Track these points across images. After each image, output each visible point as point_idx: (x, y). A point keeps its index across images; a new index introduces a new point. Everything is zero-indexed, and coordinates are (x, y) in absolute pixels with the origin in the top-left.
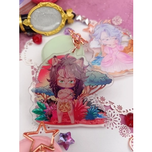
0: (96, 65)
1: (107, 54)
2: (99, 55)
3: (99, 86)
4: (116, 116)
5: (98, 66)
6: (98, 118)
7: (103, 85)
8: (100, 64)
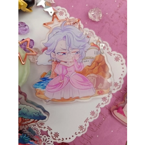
0: (40, 89)
1: (57, 75)
2: (46, 76)
3: (32, 120)
4: (50, 142)
5: (42, 90)
6: (29, 143)
7: (36, 120)
8: (45, 88)
